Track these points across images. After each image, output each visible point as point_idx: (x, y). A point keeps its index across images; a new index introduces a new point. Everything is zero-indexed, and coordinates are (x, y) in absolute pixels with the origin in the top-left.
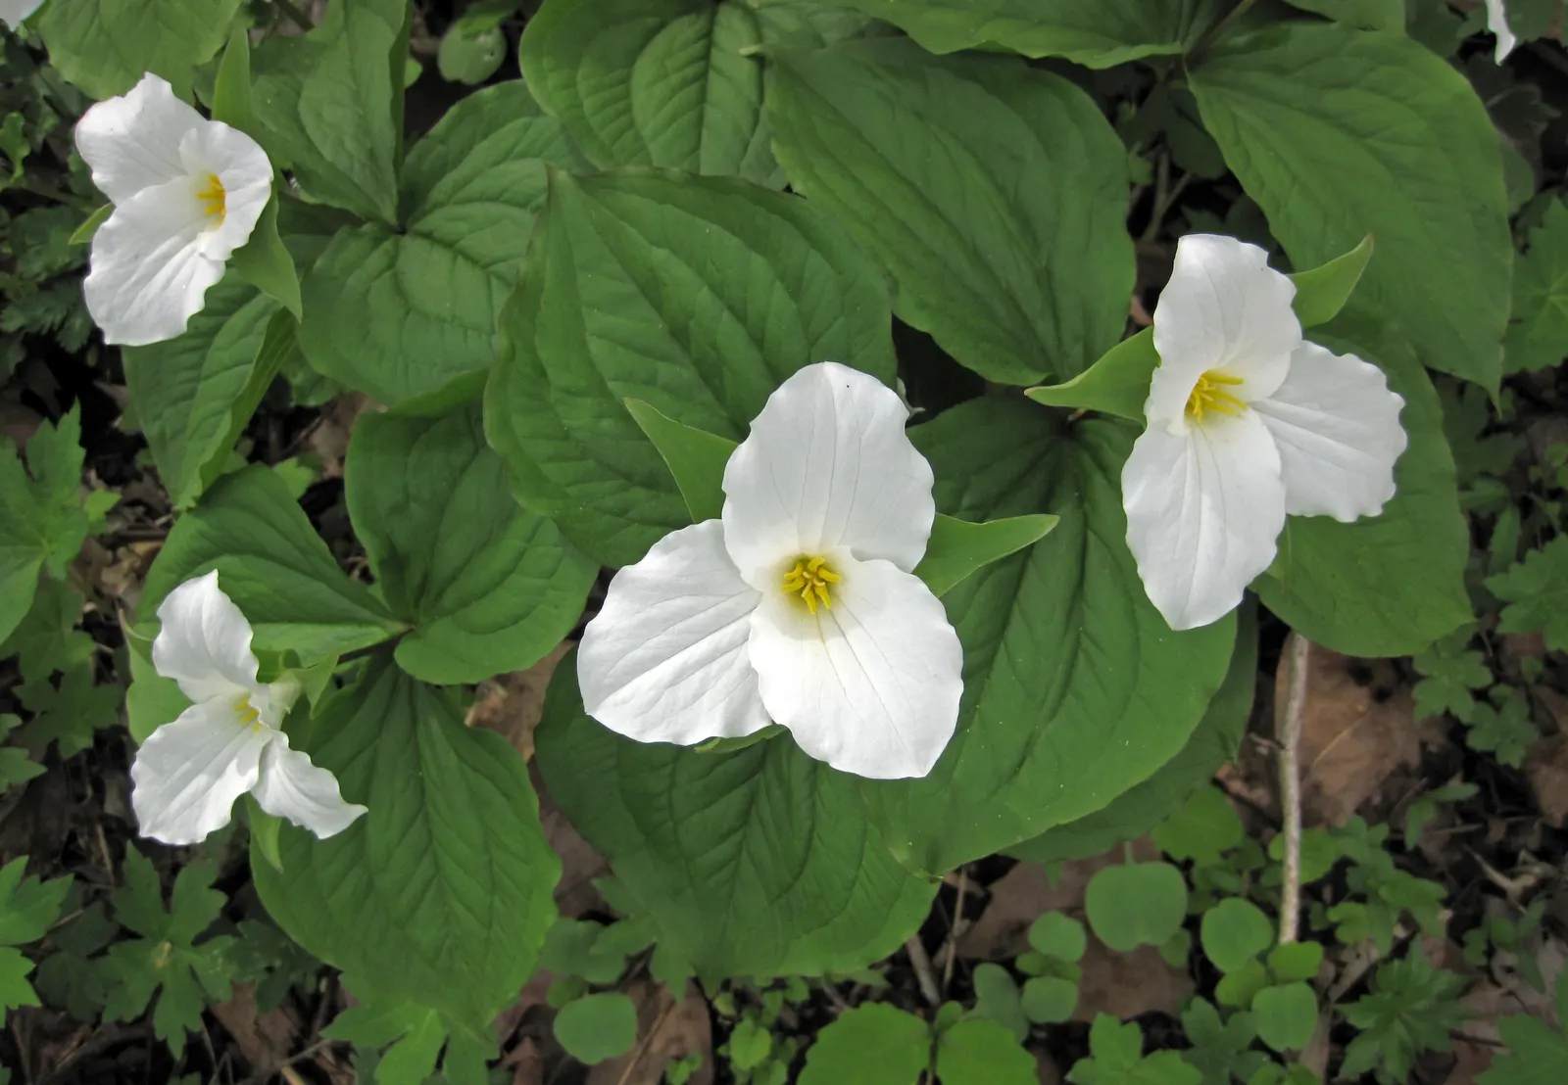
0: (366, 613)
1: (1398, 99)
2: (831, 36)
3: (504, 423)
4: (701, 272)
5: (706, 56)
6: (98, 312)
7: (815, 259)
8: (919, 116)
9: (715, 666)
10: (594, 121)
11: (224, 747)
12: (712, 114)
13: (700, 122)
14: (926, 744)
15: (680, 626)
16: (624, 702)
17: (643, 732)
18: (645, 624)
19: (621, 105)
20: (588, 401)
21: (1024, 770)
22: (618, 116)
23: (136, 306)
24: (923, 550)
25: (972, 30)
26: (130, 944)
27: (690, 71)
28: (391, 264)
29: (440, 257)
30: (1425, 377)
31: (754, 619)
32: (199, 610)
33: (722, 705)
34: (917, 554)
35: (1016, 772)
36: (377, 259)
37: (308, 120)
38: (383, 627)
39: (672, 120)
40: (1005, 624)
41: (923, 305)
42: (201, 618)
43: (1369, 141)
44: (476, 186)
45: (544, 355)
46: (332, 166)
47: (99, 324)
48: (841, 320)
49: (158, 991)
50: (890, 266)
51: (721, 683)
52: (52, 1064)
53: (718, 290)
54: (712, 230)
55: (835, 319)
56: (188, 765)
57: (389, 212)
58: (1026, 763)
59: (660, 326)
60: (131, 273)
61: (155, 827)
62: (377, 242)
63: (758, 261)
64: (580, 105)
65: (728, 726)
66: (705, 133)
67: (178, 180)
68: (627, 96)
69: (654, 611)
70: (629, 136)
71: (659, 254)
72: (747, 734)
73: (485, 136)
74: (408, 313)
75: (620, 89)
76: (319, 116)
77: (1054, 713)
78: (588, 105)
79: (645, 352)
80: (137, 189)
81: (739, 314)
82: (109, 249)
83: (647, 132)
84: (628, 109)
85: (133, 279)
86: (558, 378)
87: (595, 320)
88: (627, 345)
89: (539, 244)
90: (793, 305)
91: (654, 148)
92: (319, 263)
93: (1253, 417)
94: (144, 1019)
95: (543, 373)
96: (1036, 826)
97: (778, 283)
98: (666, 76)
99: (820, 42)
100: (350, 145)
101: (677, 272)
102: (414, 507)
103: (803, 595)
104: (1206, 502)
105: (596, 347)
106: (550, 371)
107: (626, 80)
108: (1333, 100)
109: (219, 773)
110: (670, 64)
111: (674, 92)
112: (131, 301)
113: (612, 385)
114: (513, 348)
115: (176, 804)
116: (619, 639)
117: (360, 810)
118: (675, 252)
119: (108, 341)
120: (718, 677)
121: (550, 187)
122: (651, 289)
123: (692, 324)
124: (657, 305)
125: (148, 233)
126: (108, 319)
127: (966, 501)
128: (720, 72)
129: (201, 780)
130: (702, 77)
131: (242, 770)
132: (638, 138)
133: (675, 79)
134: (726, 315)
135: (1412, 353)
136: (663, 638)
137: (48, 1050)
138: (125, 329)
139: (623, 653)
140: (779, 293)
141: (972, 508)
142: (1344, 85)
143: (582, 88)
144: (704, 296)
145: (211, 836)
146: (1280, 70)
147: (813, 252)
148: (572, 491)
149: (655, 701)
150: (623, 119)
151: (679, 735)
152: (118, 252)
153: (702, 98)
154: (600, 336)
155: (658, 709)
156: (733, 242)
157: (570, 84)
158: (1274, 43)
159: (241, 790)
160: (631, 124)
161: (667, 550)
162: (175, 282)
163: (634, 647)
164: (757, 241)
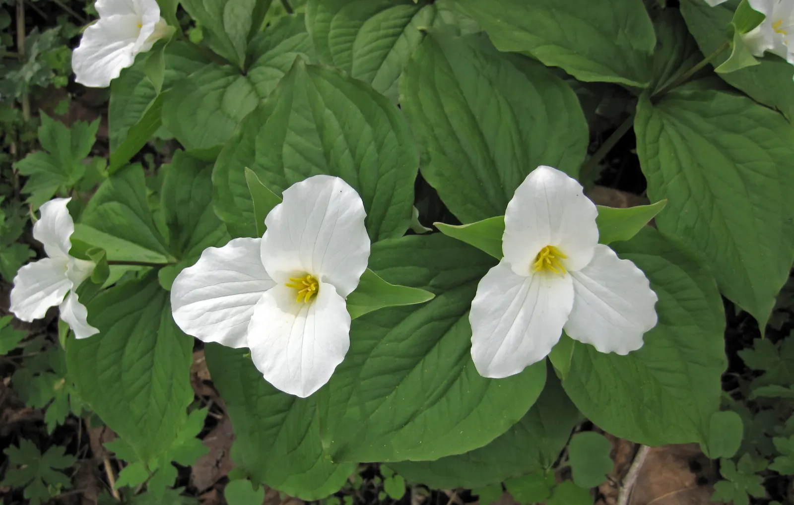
0: (161, 248)
1: (764, 147)
2: (465, 32)
3: (224, 172)
4: (343, 127)
5: (404, 26)
6: (76, 66)
7: (392, 134)
8: (491, 83)
9: (234, 310)
10: (331, 42)
11: (56, 283)
12: (392, 55)
13: (384, 57)
14: (313, 383)
15: (226, 284)
16: (187, 311)
17: (188, 328)
18: (210, 277)
19: (348, 38)
20: (270, 174)
21: (407, 427)
22: (346, 42)
23: (92, 67)
24: (355, 287)
25: (533, 46)
26: (50, 375)
27: (391, 31)
28: (225, 87)
29: (246, 88)
30: (721, 300)
31: (265, 295)
32: (56, 213)
33: (230, 328)
34: (351, 289)
35: (401, 426)
36: (221, 82)
37: (227, 10)
38: (167, 258)
39: (371, 51)
40: (427, 351)
41: (439, 174)
42: (56, 217)
43: (739, 165)
44: (276, 60)
45: (258, 145)
46: (226, 35)
47: (75, 71)
48: (393, 171)
49: (52, 401)
50: (430, 149)
51: (234, 319)
52: (7, 418)
53: (347, 138)
54: (353, 107)
55: (392, 168)
56: (37, 285)
57: (242, 64)
58: (410, 423)
59: (320, 149)
60: (96, 52)
61: (16, 309)
62: (227, 74)
63: (368, 128)
64: (328, 32)
65: (226, 340)
66: (385, 62)
67: (131, 15)
68: (355, 34)
69: (215, 273)
70: (346, 54)
71: (328, 112)
72: (236, 348)
73: (288, 37)
74: (218, 109)
75: (353, 30)
76: (232, 10)
77: (433, 404)
78: (332, 33)
79: (308, 159)
80: (111, 14)
81: (353, 153)
82: (90, 38)
83: (355, 55)
84: (352, 41)
85: (96, 55)
86: (260, 159)
87: (292, 137)
88: (301, 153)
89: (278, 91)
90: (377, 155)
91: (356, 63)
92: (192, 75)
93: (569, 279)
94: (43, 411)
95: (253, 153)
96: (399, 456)
97: (373, 143)
98: (379, 29)
99: (458, 33)
100: (239, 27)
101: (333, 123)
102: (192, 203)
103: (299, 292)
104: (521, 314)
105: (286, 150)
106: (257, 154)
107: (359, 27)
108: (727, 138)
109: (49, 294)
110: (384, 24)
111: (378, 39)
112: (91, 64)
113: (286, 170)
114: (241, 137)
115: (27, 301)
116: (196, 280)
117: (96, 331)
118: (335, 113)
119: (77, 81)
120: (233, 315)
121: (294, 66)
122: (321, 129)
123: (332, 151)
124: (322, 137)
125: (110, 36)
126: (79, 70)
127: (432, 282)
128: (406, 36)
129: (40, 294)
130: (397, 35)
131: (58, 295)
132: (351, 56)
133: (382, 32)
134: (347, 152)
135: (716, 285)
136: (217, 287)
137: (8, 411)
138: (83, 77)
139: (194, 288)
140: (372, 147)
141: (433, 286)
142: (735, 131)
143: (333, 24)
144: (340, 139)
145: (35, 320)
146: (704, 115)
147: (392, 131)
148: (245, 214)
149: (199, 316)
150: (348, 45)
151: (202, 336)
152: (93, 40)
153: (391, 46)
154: (291, 145)
155: (198, 320)
156: (360, 116)
157: (328, 21)
158: (705, 98)
159: (54, 304)
160: (350, 48)
161: (235, 246)
162: (112, 63)
163: (200, 287)
164: (370, 119)
